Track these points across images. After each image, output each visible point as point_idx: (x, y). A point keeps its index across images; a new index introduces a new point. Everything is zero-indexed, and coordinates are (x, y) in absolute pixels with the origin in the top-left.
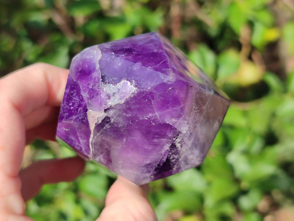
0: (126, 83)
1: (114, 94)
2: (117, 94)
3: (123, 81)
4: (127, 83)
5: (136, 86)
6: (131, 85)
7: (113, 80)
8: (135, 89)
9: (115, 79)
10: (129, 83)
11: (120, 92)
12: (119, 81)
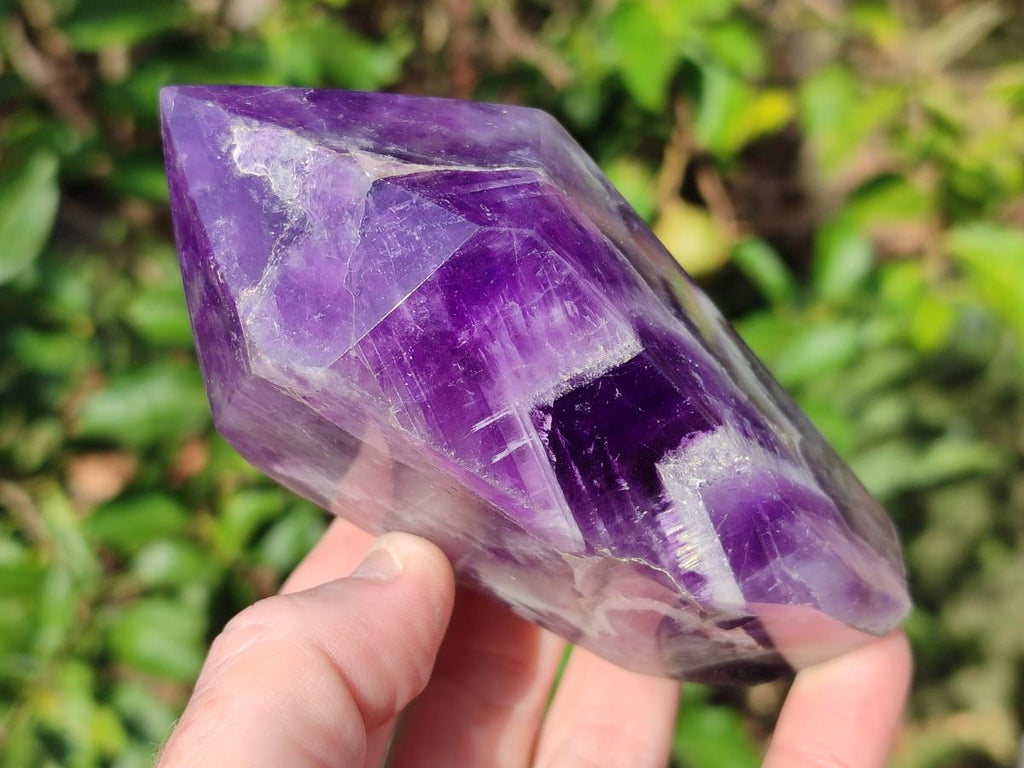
0: (242, 163)
1: (285, 163)
2: (280, 156)
3: (244, 170)
4: (239, 159)
5: (229, 133)
6: (234, 146)
7: (262, 197)
8: (235, 130)
9: (253, 193)
10: (236, 153)
11: (271, 153)
12: (249, 181)
